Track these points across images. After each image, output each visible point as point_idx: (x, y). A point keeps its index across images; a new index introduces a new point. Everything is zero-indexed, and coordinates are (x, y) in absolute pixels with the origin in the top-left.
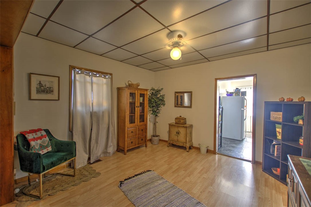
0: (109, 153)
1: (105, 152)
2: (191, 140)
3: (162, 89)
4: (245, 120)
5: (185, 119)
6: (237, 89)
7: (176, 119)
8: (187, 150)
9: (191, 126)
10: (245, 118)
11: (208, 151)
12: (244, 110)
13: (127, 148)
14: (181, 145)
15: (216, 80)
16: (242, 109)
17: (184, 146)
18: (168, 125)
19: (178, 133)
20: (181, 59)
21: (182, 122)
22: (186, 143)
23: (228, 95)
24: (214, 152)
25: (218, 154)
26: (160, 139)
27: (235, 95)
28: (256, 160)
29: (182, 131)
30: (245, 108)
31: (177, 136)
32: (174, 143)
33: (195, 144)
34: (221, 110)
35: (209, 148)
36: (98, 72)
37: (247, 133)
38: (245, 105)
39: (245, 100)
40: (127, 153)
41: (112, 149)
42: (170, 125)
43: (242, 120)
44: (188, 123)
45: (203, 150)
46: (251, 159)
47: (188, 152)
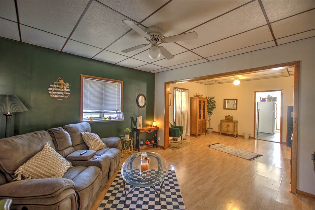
0: (188, 136)
1: (186, 135)
2: (237, 131)
3: (214, 97)
4: (276, 119)
5: (233, 117)
6: (269, 96)
7: (226, 117)
8: (235, 136)
9: (237, 122)
10: (275, 118)
11: (250, 138)
12: (275, 112)
13: (198, 133)
14: (230, 133)
15: (255, 92)
16: (273, 111)
17: (233, 134)
18: (220, 121)
19: (228, 126)
20: (240, 85)
21: (230, 119)
22: (234, 132)
23: (262, 101)
24: (254, 138)
25: (257, 139)
26: (213, 131)
27: (268, 101)
28: (283, 141)
29: (231, 124)
30: (276, 110)
31: (227, 128)
32: (225, 133)
33: (240, 133)
34: (258, 111)
35: (250, 136)
36: (183, 89)
37: (277, 130)
38: (276, 108)
39: (276, 105)
40: (198, 137)
41: (189, 134)
42: (221, 121)
43: (273, 119)
44: (234, 119)
45: (247, 137)
46: (279, 142)
47: (236, 138)
